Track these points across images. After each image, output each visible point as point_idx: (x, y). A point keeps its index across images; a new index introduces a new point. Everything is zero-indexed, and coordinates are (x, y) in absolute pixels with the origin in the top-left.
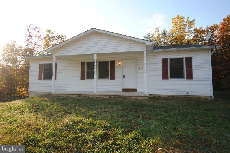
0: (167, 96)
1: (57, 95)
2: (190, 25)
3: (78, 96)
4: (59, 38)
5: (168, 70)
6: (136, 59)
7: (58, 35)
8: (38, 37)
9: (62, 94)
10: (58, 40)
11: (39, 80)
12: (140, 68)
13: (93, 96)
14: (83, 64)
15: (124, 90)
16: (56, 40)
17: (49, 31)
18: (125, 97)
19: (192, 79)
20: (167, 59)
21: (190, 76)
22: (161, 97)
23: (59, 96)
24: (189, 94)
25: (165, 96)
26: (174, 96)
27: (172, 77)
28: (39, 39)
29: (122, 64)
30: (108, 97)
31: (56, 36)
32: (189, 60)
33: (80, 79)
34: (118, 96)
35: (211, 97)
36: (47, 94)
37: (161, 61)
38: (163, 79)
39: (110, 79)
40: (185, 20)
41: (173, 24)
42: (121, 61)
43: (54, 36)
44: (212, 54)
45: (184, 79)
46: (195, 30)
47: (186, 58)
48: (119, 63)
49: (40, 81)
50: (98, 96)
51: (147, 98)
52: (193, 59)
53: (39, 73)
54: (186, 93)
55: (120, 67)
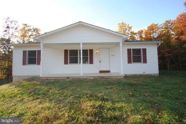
0: (131, 75)
1: (45, 78)
2: (129, 29)
3: (67, 79)
4: (34, 30)
5: (131, 57)
6: (109, 49)
7: (33, 28)
8: (15, 29)
9: (51, 77)
10: (34, 32)
11: (23, 65)
12: (112, 55)
13: (80, 78)
14: (66, 51)
15: (101, 72)
16: (32, 32)
17: (26, 25)
18: (107, 77)
19: (146, 63)
20: (131, 49)
21: (145, 61)
22: (127, 76)
23: (48, 79)
24: (145, 73)
25: (130, 75)
26: (135, 75)
27: (134, 62)
28: (16, 31)
29: (98, 52)
30: (93, 78)
31: (32, 29)
32: (145, 50)
33: (64, 63)
34: (102, 77)
35: (157, 74)
36: (32, 78)
37: (127, 50)
38: (128, 63)
39: (90, 64)
40: (127, 26)
41: (119, 27)
42: (98, 50)
43: (30, 29)
44: (158, 46)
45: (142, 63)
46: (131, 32)
47: (143, 49)
48: (97, 51)
49: (25, 66)
50: (84, 78)
51: (124, 77)
52: (147, 50)
53: (23, 59)
54: (143, 72)
55: (98, 54)
